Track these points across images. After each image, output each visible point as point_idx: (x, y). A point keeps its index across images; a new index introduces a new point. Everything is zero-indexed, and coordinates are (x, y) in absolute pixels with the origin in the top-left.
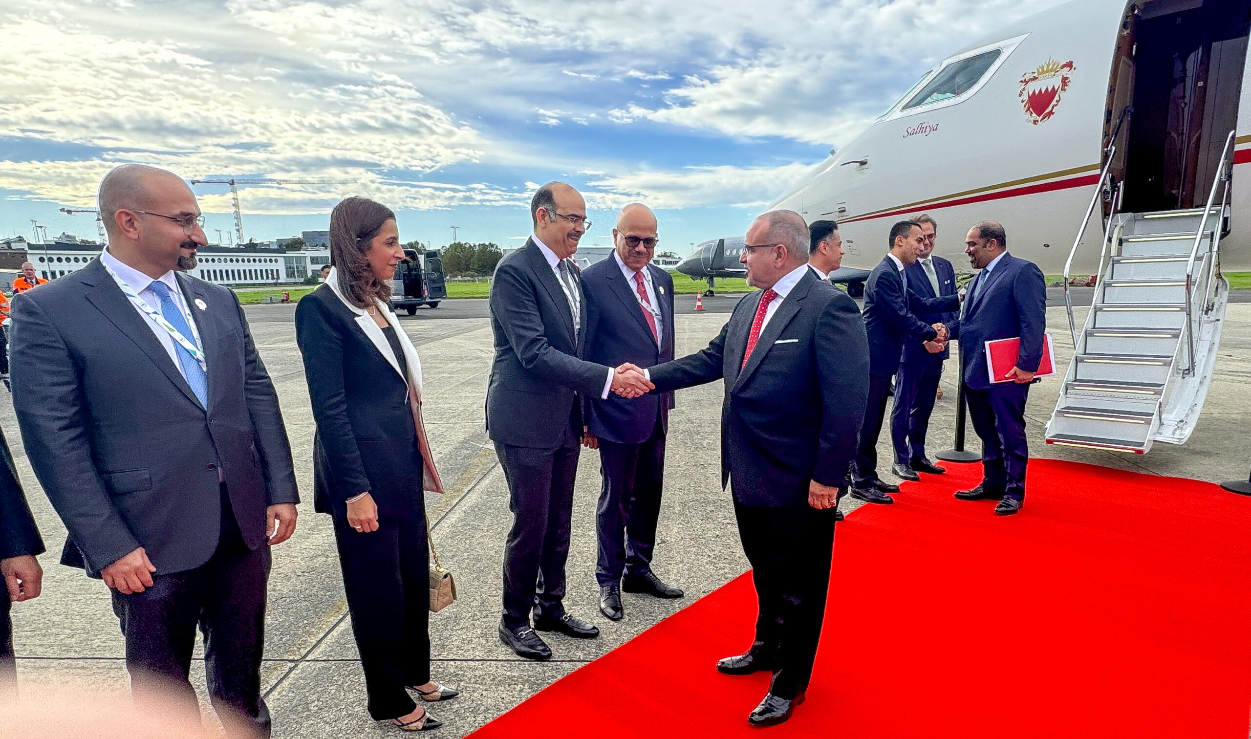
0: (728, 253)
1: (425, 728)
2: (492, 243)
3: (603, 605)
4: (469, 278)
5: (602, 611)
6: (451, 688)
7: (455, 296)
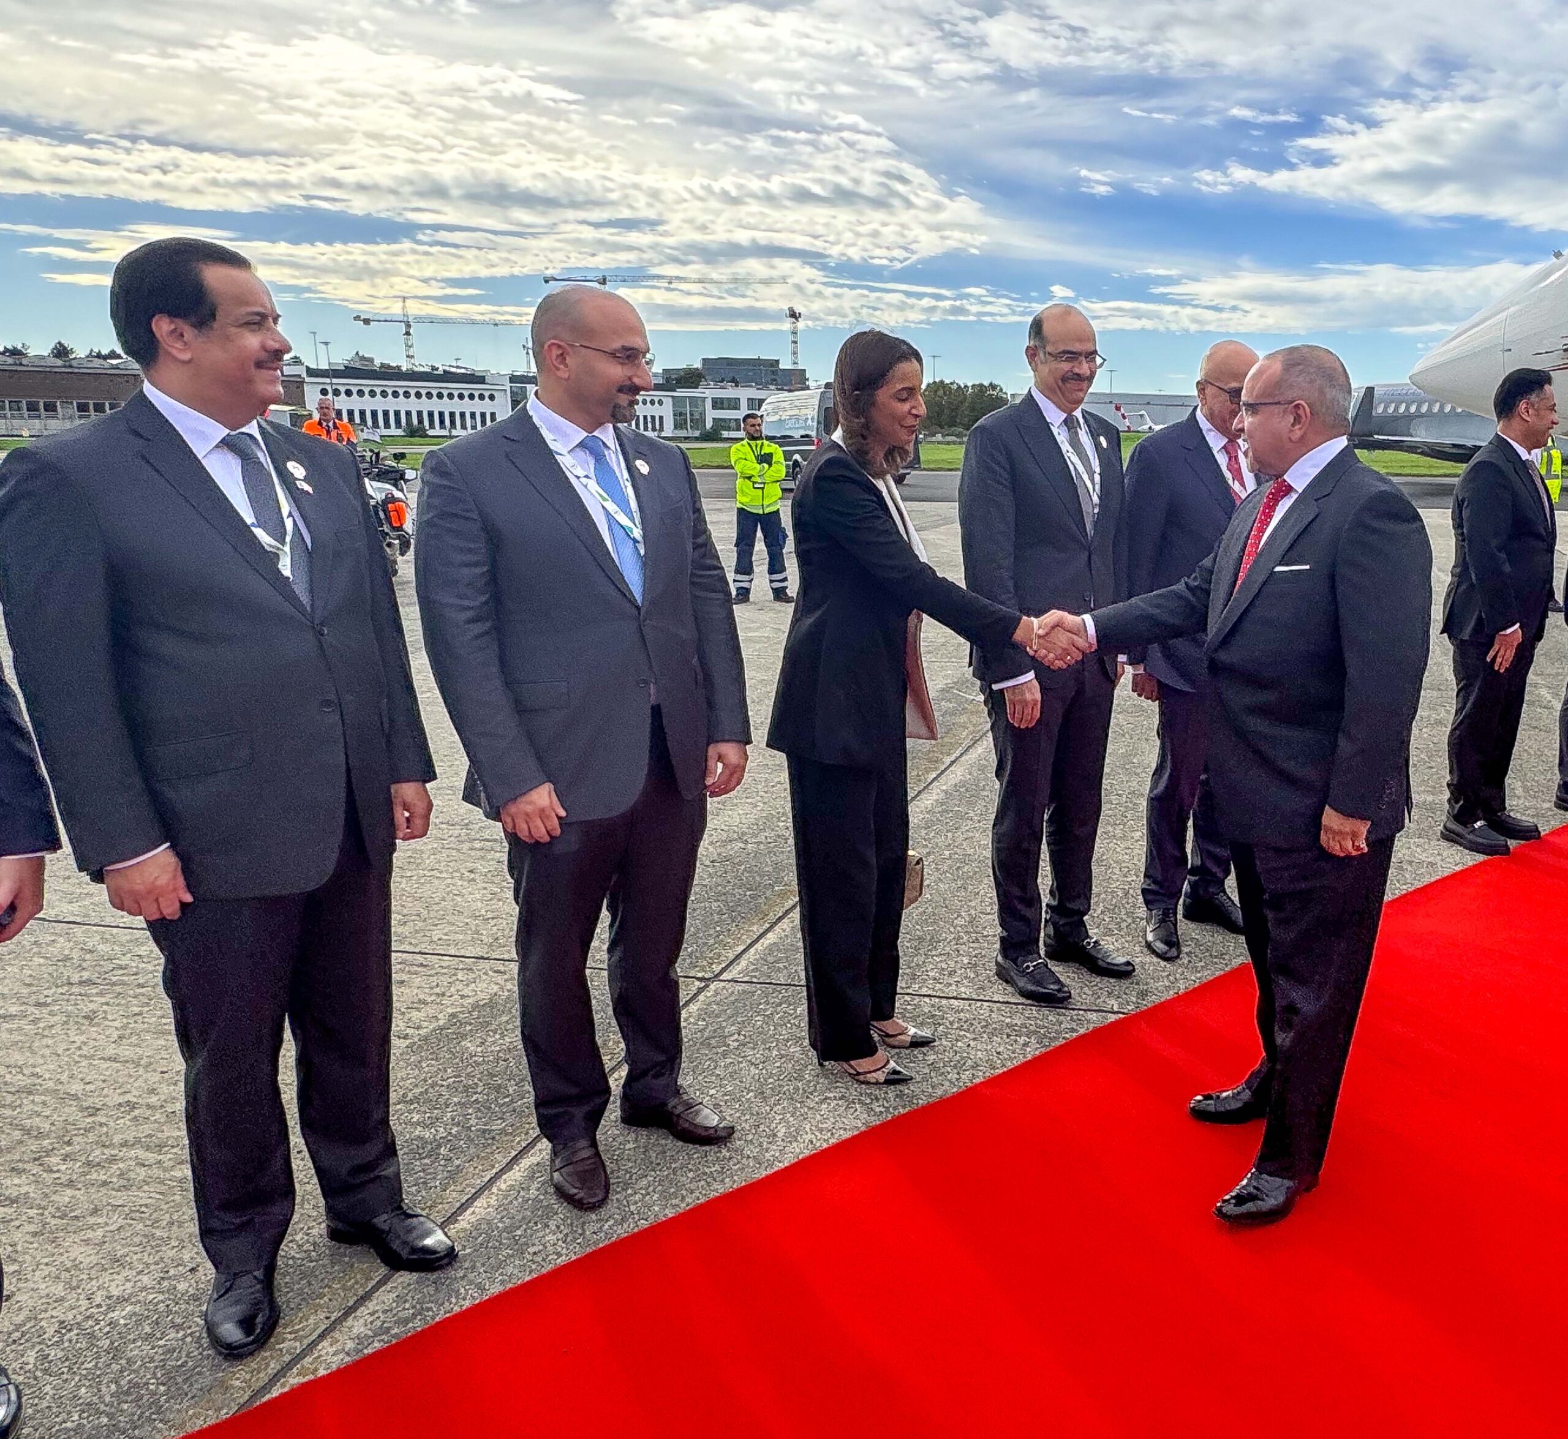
0: (1380, 410)
1: (888, 1082)
2: (995, 382)
3: (1150, 937)
4: (953, 438)
5: (1149, 945)
6: (926, 1033)
7: (932, 466)
